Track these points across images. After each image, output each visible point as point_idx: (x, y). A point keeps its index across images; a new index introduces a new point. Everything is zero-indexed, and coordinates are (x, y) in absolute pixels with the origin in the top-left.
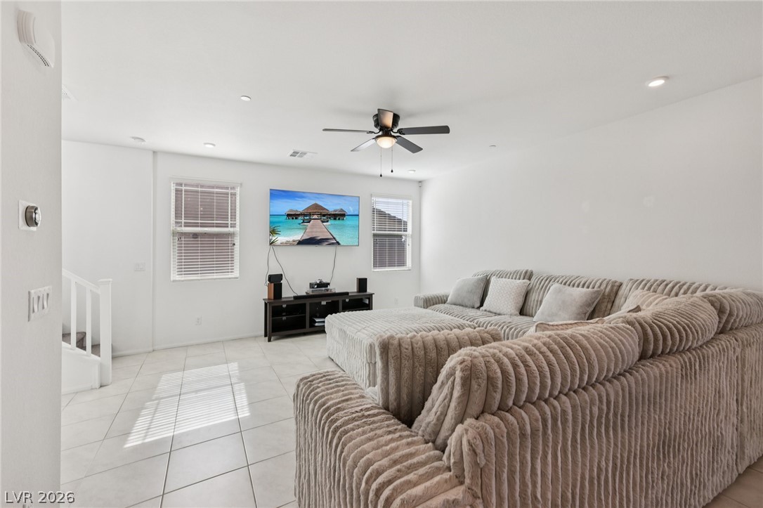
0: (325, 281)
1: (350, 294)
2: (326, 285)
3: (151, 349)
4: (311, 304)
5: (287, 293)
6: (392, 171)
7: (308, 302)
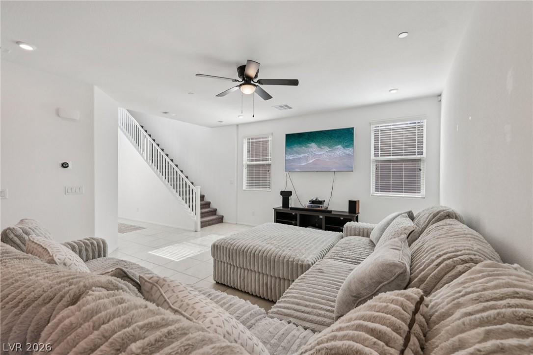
0: (320, 199)
1: (333, 213)
2: (321, 202)
3: (235, 223)
4: (300, 215)
5: (292, 204)
6: (253, 116)
7: (299, 213)
